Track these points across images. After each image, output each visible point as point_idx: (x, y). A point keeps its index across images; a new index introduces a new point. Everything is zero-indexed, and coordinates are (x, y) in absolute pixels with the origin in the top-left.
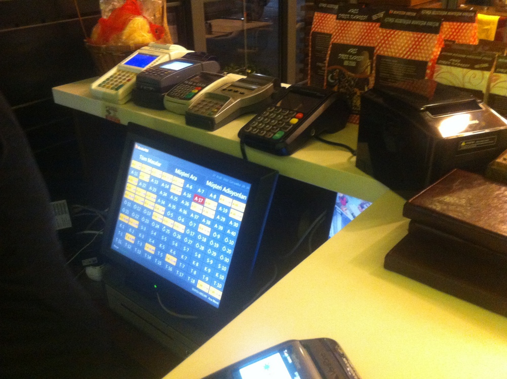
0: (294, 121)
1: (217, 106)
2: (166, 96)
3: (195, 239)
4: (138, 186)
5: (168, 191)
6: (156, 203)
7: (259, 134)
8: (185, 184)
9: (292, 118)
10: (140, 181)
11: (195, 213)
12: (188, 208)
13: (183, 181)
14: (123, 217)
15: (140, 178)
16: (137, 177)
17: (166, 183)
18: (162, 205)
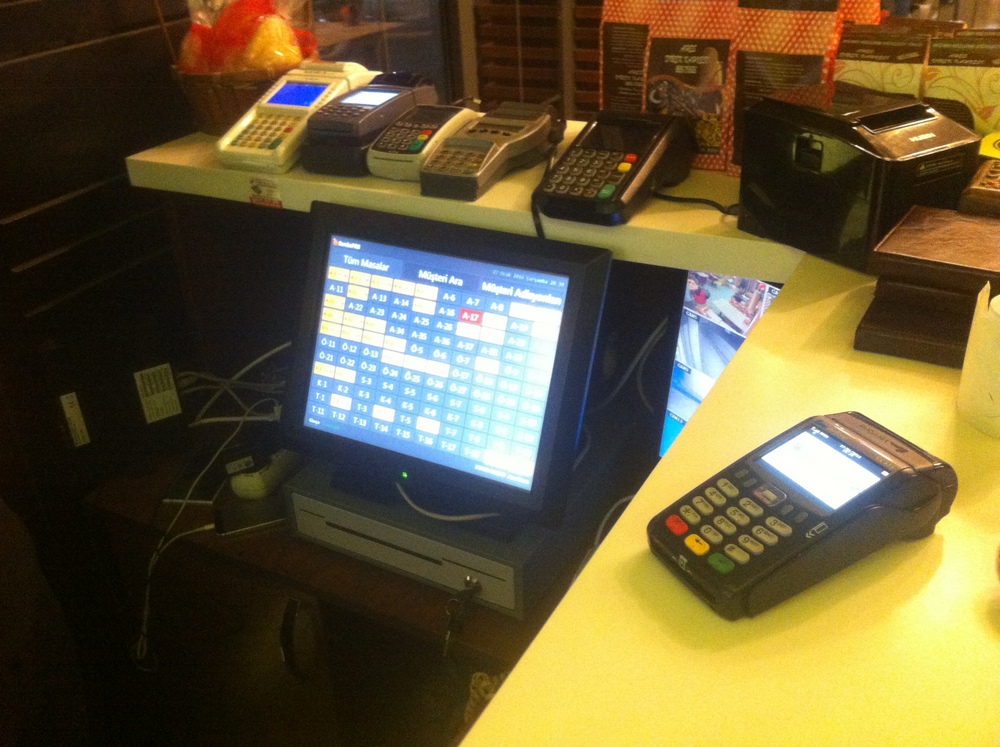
0: (625, 167)
1: (473, 159)
2: (370, 150)
3: (471, 384)
4: (347, 310)
5: (408, 310)
6: (387, 333)
7: (572, 193)
8: (440, 296)
9: (619, 163)
10: (349, 300)
11: (466, 340)
12: (450, 334)
13: (435, 290)
14: (321, 369)
15: (349, 295)
16: (344, 294)
17: (402, 297)
18: (400, 336)
